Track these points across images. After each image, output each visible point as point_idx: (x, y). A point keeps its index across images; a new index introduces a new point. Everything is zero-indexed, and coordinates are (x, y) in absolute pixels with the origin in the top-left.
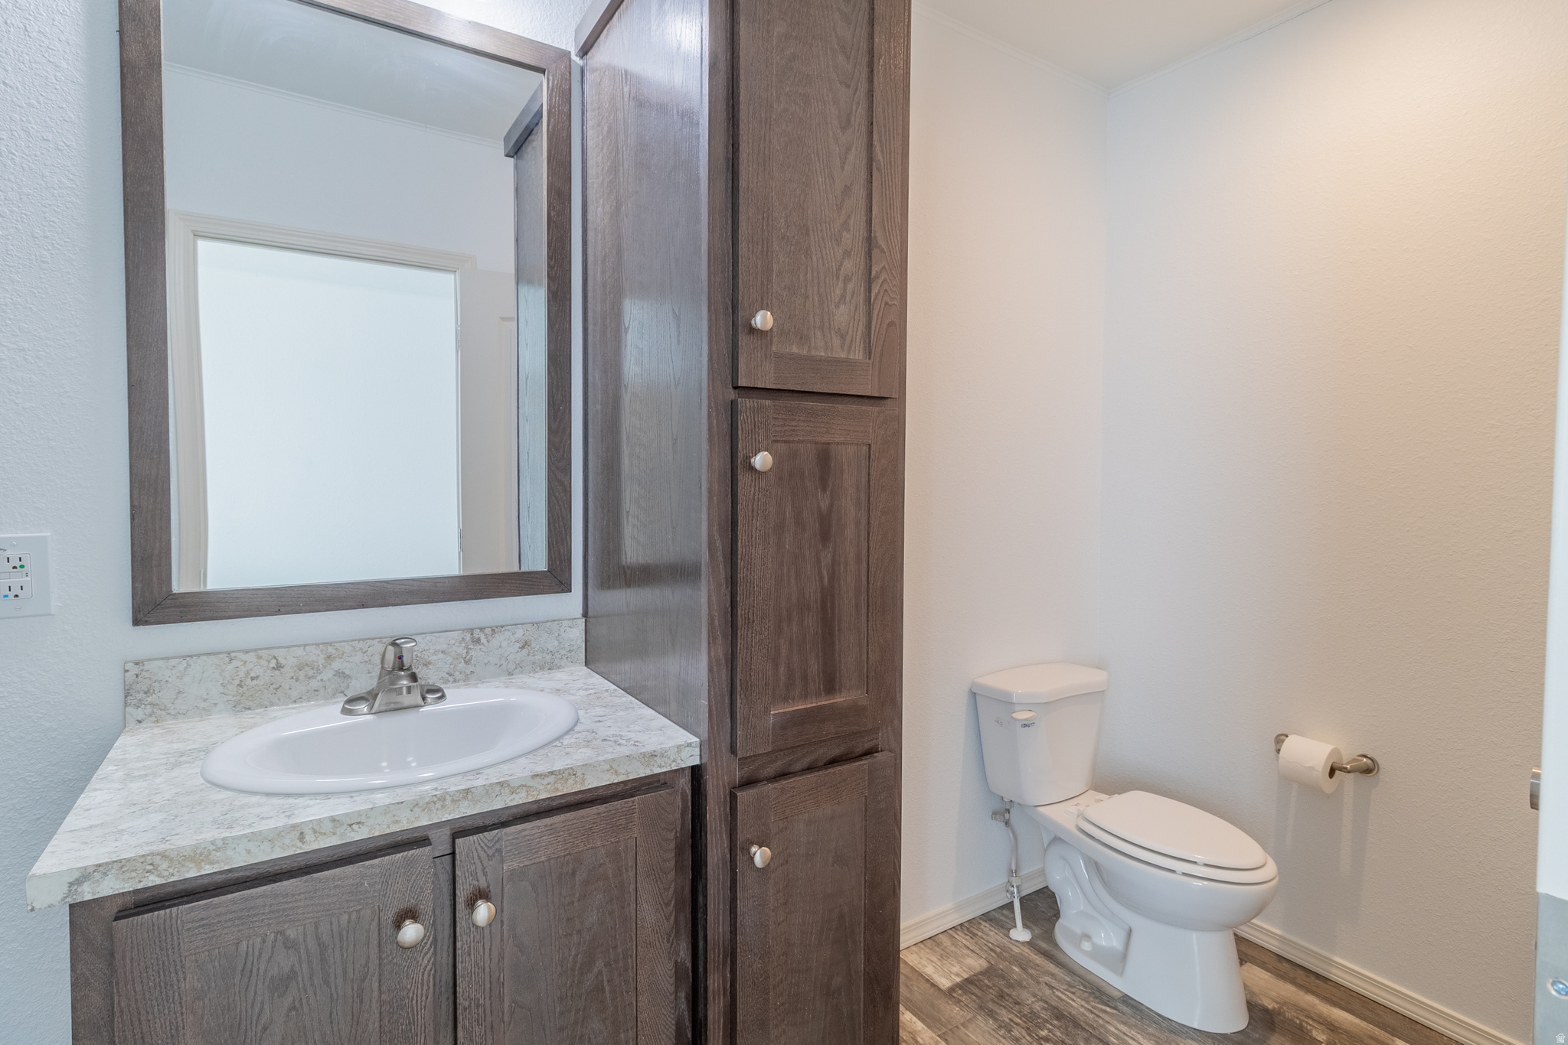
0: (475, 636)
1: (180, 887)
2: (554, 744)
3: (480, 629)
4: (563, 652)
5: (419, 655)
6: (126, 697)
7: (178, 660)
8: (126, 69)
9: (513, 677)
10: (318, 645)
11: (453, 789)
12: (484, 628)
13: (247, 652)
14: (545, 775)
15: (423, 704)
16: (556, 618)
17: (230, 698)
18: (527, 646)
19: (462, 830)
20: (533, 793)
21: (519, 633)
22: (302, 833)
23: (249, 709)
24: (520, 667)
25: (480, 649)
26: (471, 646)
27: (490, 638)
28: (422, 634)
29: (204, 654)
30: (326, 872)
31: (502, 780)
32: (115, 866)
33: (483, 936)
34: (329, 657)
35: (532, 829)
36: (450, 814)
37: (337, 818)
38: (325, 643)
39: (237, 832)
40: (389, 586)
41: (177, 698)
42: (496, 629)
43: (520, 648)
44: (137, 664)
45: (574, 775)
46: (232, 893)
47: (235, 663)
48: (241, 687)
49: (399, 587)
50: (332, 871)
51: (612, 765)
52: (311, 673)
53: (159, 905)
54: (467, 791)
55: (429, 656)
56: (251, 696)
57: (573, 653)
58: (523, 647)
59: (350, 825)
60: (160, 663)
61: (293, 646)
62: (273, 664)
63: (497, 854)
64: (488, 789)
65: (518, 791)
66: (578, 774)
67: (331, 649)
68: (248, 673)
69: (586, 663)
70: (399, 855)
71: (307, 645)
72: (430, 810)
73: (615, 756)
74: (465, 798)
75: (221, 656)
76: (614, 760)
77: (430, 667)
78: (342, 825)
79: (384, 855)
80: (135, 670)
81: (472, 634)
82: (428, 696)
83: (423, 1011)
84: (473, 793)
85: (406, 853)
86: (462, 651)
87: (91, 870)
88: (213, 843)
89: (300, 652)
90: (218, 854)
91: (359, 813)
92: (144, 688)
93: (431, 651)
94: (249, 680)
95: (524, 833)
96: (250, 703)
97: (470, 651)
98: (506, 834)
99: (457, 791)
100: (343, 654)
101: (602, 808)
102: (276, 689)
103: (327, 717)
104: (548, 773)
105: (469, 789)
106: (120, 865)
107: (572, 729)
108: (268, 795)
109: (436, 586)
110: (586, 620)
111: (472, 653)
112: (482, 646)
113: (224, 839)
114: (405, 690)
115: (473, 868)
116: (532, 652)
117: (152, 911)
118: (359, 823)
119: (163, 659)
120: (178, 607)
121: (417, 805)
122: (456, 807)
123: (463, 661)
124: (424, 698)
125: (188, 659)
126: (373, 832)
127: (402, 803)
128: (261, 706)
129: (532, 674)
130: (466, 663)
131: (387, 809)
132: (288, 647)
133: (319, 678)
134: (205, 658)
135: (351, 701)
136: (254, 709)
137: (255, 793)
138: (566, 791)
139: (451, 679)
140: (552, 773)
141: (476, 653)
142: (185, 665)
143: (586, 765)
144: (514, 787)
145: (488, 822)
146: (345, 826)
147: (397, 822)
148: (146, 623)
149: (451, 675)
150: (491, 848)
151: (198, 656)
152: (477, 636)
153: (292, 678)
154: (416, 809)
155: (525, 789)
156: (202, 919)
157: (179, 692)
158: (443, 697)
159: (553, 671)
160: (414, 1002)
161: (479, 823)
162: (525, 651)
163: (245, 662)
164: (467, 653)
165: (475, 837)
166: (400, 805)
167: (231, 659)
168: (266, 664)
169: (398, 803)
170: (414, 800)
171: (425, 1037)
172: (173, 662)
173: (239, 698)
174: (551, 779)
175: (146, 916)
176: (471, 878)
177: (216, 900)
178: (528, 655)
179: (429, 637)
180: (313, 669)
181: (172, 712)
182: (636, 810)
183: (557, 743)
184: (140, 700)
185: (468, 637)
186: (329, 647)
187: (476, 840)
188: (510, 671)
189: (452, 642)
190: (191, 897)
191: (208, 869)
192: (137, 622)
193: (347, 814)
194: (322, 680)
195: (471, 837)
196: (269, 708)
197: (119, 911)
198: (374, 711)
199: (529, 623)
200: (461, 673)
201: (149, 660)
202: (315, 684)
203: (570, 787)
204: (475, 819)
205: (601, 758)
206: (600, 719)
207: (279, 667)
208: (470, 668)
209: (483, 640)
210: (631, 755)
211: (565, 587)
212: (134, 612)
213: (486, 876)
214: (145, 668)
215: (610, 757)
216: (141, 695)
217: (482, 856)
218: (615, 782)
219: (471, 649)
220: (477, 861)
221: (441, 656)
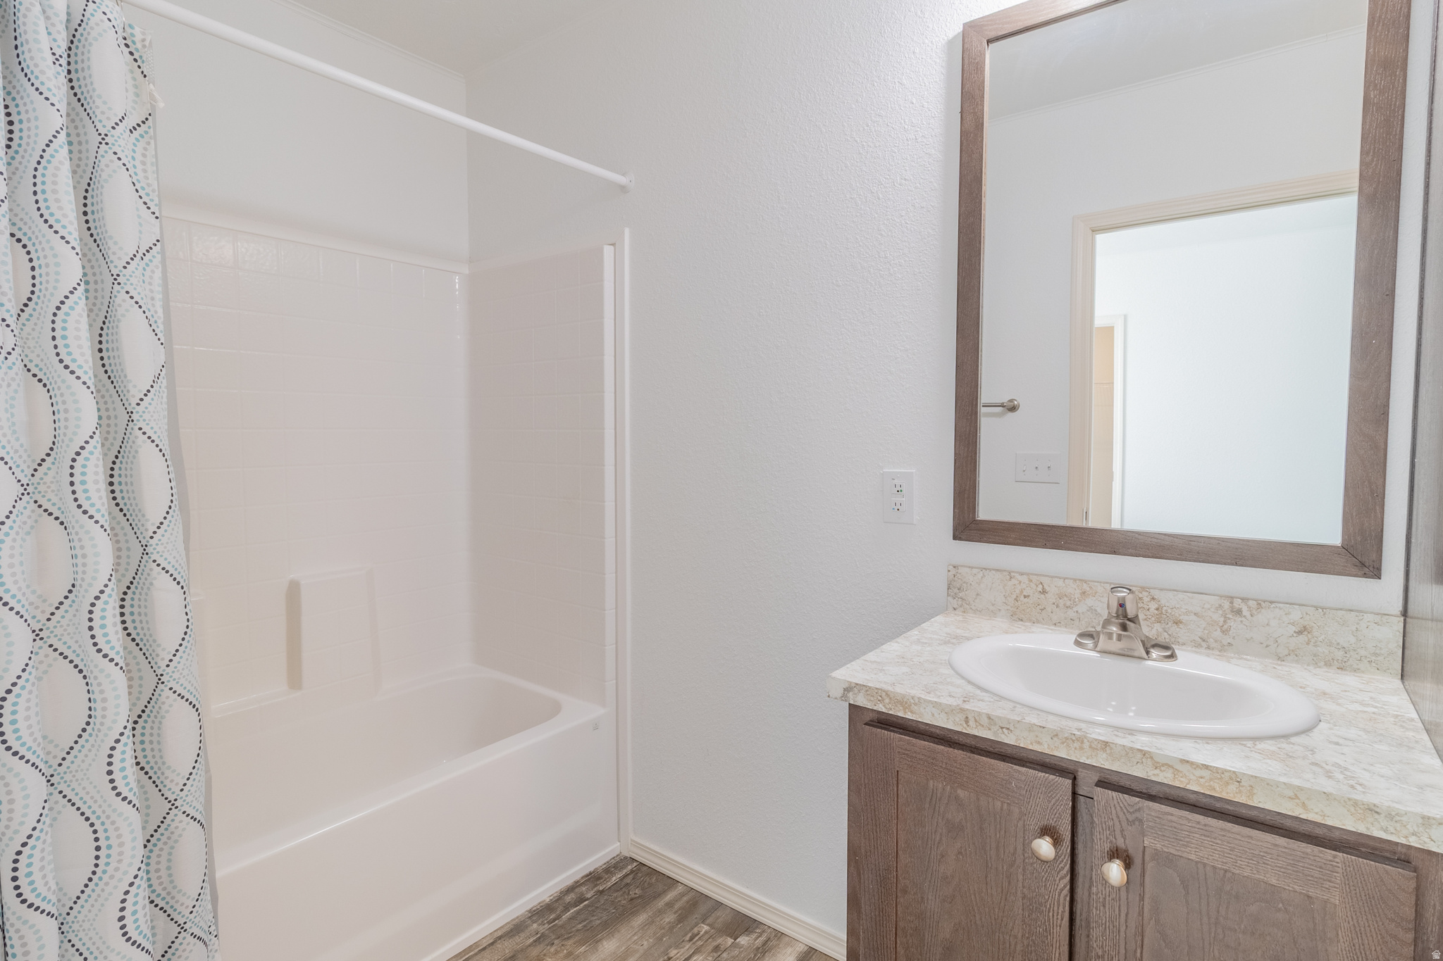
0: (1234, 606)
1: (900, 721)
2: (1244, 743)
3: (1243, 599)
4: (1363, 653)
5: (1169, 611)
6: (948, 589)
7: (977, 570)
8: (964, 134)
9: (1283, 663)
10: (1075, 580)
11: (1094, 736)
12: (1248, 599)
13: (1022, 574)
14: (1198, 766)
15: (1146, 656)
16: (1353, 609)
17: (1009, 607)
18: (1306, 633)
19: (1108, 782)
20: (1182, 779)
21: (1296, 614)
22: (967, 717)
23: (1022, 620)
24: (1293, 655)
25: (1241, 621)
26: (1231, 616)
27: (1254, 612)
28: (1174, 590)
29: (994, 570)
30: (984, 758)
31: (1146, 749)
32: (864, 689)
33: (1120, 897)
34: (1084, 593)
35: (1181, 817)
36: (1088, 758)
37: (992, 717)
38: (1081, 580)
39: (931, 698)
40: (1140, 537)
41: (976, 598)
42: (1262, 603)
43: (1295, 632)
44: (954, 567)
45: (1238, 782)
46: (924, 740)
47: (1014, 581)
48: (1017, 601)
49: (1150, 539)
50: (989, 759)
51: (1296, 793)
52: (1068, 603)
53: (887, 727)
54: (1106, 744)
55: (1180, 615)
56: (1024, 610)
57: (1380, 658)
58: (1300, 633)
59: (1002, 728)
60: (967, 570)
61: (1056, 577)
62: (1040, 589)
63: (1137, 823)
64: (1129, 752)
65: (1162, 768)
66: (1243, 784)
67: (1085, 586)
68: (1022, 592)
69: (1402, 675)
70: (1041, 774)
71: (1067, 578)
72: (1068, 745)
73: (1307, 785)
74: (1104, 750)
75: (1004, 573)
76: (1301, 789)
77: (1181, 626)
78: (995, 724)
79: (1030, 768)
80: (953, 571)
81: (1231, 603)
82: (1152, 650)
83: (1058, 928)
84: (1111, 749)
85: (1047, 775)
86: (1217, 617)
87: (853, 685)
88: (913, 698)
89: (1060, 583)
90: (915, 707)
91: (1009, 721)
92: (958, 586)
93: (1182, 610)
94: (1022, 597)
95: (1170, 817)
96: (1023, 616)
97: (1229, 621)
98: (1150, 809)
99: (1096, 740)
100: (1096, 593)
101: (1282, 841)
102: (1042, 610)
103: (1060, 642)
104: (1202, 765)
105: (1107, 742)
106: (866, 689)
107: (1285, 737)
108: (969, 682)
109: (1189, 544)
110: (1405, 620)
111: (1231, 623)
112: (1243, 619)
113: (919, 698)
114: (1115, 636)
115: (1111, 824)
116: (1313, 641)
117: (882, 728)
118: (1008, 729)
119: (969, 567)
120: (979, 530)
121: (1057, 735)
122: (1093, 754)
123: (1219, 630)
124: (1148, 653)
125: (984, 570)
126: (1019, 742)
127: (1044, 728)
128: (1030, 620)
129: (1311, 668)
130: (1223, 632)
131: (1031, 728)
132: (1052, 577)
133: (1075, 609)
134: (994, 572)
135: (1082, 635)
136: (1025, 622)
137: (963, 678)
138: (1224, 796)
139: (1204, 644)
140: (1207, 767)
141: (1235, 624)
142: (982, 575)
143: (1256, 777)
144: (1158, 763)
145: (1135, 786)
146: (997, 727)
147: (1039, 743)
148: (960, 539)
149: (1204, 641)
150: (1131, 813)
151: (990, 570)
152: (1238, 606)
153: (1054, 604)
154: (1055, 739)
155: (1171, 770)
156: (906, 750)
157: (978, 594)
158: (1172, 656)
159: (1344, 672)
160: (1051, 914)
161: (1127, 783)
162: (1302, 638)
163: (1020, 582)
164: (1225, 621)
165: (1115, 794)
166: (1041, 729)
167: (1011, 578)
168: (1035, 587)
169: (1040, 727)
170: (1055, 730)
171: (1060, 954)
172: (975, 571)
173: (1015, 609)
174: (1206, 773)
175: (878, 730)
176: (1108, 832)
177: (914, 740)
178: (1308, 644)
179: (1181, 596)
180: (1070, 600)
181: (974, 608)
182: (1340, 870)
183: (1250, 744)
184: (955, 594)
185: (1226, 605)
186: (1084, 584)
187: (1115, 798)
188: (1281, 655)
189: (1207, 606)
190: (905, 731)
191: (909, 716)
192: (955, 538)
193: (999, 718)
194: (1077, 612)
195: (1110, 792)
196: (1035, 624)
197: (871, 721)
198: (1098, 649)
199: (1312, 606)
200: (1216, 641)
201: (962, 566)
202: (1071, 614)
203: (1229, 793)
204: (1121, 777)
205: (1283, 779)
206: (1341, 741)
207: (1044, 592)
208: (1226, 640)
209: (1245, 612)
210: (1331, 794)
211: (1371, 569)
212: (954, 530)
213: (1125, 839)
214: (959, 571)
215: (1297, 782)
216: (956, 590)
217: (1120, 816)
218: (1301, 816)
219: (1229, 619)
220: (1115, 818)
221: (1193, 617)
